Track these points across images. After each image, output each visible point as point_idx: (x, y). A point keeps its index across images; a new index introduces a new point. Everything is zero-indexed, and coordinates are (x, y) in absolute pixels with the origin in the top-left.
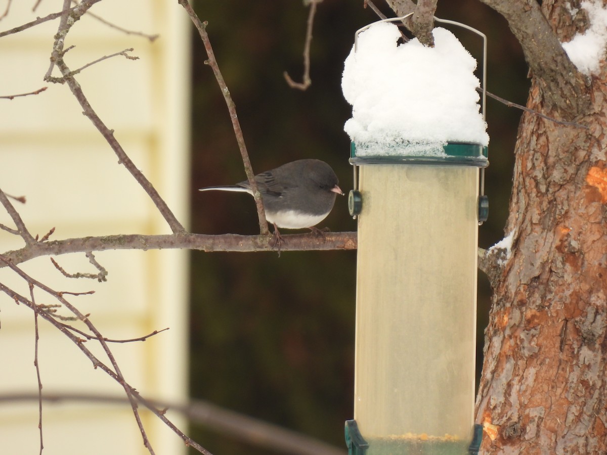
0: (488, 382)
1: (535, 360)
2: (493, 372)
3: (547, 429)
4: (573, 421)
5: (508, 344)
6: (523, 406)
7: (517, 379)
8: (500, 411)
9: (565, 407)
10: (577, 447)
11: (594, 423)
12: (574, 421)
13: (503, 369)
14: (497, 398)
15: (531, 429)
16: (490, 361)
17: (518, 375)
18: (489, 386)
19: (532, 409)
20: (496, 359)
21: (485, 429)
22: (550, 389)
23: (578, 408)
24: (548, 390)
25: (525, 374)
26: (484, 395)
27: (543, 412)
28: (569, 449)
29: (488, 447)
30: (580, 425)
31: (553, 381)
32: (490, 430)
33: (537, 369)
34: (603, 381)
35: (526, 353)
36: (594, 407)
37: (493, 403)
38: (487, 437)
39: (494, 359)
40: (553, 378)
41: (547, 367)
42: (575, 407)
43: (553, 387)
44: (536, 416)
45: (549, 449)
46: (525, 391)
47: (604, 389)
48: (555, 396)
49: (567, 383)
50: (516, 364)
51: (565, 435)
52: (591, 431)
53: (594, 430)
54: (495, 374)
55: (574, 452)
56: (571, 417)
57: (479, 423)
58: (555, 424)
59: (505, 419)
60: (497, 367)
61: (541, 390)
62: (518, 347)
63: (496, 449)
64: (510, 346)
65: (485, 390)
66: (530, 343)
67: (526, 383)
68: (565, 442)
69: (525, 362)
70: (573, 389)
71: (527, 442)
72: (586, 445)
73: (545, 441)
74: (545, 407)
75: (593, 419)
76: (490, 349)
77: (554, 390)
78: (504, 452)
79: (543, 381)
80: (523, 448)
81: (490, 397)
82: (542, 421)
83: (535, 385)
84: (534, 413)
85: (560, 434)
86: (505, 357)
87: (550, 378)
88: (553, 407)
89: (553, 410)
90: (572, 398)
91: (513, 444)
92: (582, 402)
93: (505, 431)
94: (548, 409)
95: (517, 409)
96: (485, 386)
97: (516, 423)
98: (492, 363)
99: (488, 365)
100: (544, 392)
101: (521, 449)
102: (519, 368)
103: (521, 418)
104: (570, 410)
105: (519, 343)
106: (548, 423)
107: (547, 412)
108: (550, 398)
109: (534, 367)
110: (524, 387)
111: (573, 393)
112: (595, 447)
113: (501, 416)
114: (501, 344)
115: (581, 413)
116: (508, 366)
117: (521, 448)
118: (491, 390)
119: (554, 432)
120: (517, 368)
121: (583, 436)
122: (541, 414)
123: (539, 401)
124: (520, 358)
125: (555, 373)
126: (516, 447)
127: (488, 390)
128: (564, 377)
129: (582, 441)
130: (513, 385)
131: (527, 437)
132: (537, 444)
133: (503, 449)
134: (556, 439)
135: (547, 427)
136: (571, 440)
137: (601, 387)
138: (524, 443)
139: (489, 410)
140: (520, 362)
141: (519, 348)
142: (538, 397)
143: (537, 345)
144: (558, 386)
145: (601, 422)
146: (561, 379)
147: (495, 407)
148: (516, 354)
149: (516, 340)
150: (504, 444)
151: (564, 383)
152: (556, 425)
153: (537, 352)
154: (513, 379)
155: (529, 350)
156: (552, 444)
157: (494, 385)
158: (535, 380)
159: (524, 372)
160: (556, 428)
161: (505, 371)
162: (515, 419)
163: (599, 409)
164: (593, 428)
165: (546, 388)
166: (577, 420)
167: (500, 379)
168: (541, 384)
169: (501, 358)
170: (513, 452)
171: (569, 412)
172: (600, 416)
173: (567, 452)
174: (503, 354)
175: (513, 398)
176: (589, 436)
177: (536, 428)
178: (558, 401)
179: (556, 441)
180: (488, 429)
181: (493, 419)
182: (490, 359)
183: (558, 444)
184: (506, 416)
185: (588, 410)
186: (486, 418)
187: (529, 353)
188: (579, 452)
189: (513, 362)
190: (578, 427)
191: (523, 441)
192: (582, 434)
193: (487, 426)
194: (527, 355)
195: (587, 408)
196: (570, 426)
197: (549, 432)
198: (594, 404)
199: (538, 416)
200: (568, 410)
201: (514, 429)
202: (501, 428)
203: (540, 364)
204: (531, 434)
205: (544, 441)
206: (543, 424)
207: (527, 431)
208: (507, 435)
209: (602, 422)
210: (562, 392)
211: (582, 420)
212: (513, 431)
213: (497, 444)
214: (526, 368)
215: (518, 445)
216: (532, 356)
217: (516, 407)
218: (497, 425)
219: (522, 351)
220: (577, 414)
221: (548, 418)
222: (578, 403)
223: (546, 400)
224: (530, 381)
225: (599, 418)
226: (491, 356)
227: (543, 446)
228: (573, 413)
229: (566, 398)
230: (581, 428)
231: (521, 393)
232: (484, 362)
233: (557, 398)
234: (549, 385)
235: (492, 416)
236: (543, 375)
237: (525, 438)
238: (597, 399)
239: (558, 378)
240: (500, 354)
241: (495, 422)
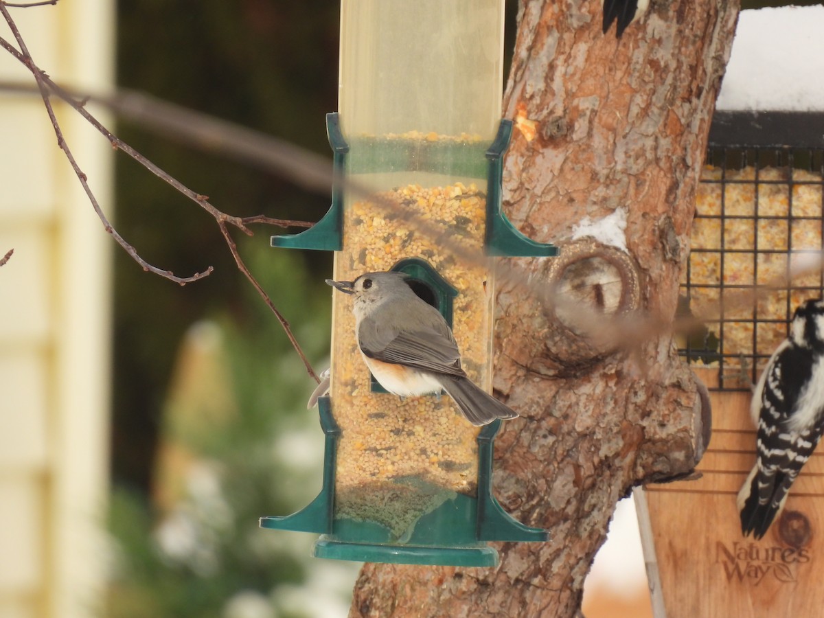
0: (522, 62)
1: (587, 32)
2: (530, 49)
3: (603, 127)
4: (637, 115)
5: (550, 10)
6: (570, 95)
7: (562, 58)
8: (538, 102)
9: (627, 96)
10: (643, 150)
11: (667, 118)
12: (639, 115)
13: (543, 45)
14: (534, 84)
15: (581, 127)
16: (525, 34)
17: (563, 53)
18: (524, 67)
19: (582, 99)
20: (533, 31)
21: (519, 126)
22: (607, 71)
23: (645, 97)
24: (605, 73)
25: (572, 51)
26: (518, 79)
27: (597, 103)
28: (632, 153)
29: (523, 150)
30: (647, 121)
31: (611, 61)
32: (526, 126)
33: (589, 44)
34: (678, 60)
35: (575, 23)
36: (666, 96)
37: (529, 90)
38: (521, 136)
39: (530, 31)
40: (611, 57)
41: (602, 41)
42: (641, 96)
43: (610, 70)
44: (588, 109)
45: (605, 153)
46: (573, 75)
47: (680, 72)
48: (614, 81)
49: (629, 64)
50: (561, 39)
51: (627, 134)
52: (662, 128)
53: (667, 127)
54: (533, 52)
55: (640, 157)
56: (635, 110)
57: (509, 117)
58: (614, 119)
59: (545, 112)
60: (535, 42)
61: (595, 74)
62: (563, 15)
63: (533, 152)
64: (553, 14)
65: (519, 74)
66: (580, 9)
67: (575, 64)
68: (627, 144)
69: (573, 35)
70: (638, 72)
71: (576, 143)
72: (656, 148)
73: (600, 143)
74: (600, 97)
75: (665, 113)
76: (526, 18)
77: (613, 73)
78: (544, 157)
79: (598, 60)
80: (570, 151)
81: (526, 83)
82: (596, 114)
83: (587, 67)
84: (585, 104)
85: (620, 132)
86: (545, 29)
87: (607, 57)
88: (611, 96)
89: (612, 101)
90: (637, 84)
91: (556, 146)
92: (650, 90)
93: (545, 128)
94: (604, 98)
95: (562, 99)
96: (518, 68)
97: (560, 118)
98: (527, 36)
99: (523, 39)
100: (598, 77)
101: (568, 154)
102: (565, 44)
103: (568, 111)
104: (633, 101)
105: (564, 8)
106: (604, 118)
107: (602, 103)
108: (606, 84)
109: (586, 42)
110: (571, 70)
111: (638, 77)
112: (668, 150)
113: (540, 108)
114: (540, 11)
115: (649, 105)
116: (550, 41)
117: (567, 151)
118: (527, 73)
119: (613, 130)
120: (562, 43)
121: (652, 135)
122: (594, 105)
123: (592, 88)
124: (566, 29)
125: (613, 50)
126: (560, 150)
127: (523, 73)
128: (626, 56)
129: (649, 143)
130: (557, 66)
131: (575, 137)
132: (589, 146)
133: (543, 154)
134: (615, 140)
135: (603, 123)
136: (635, 141)
137: (675, 70)
138: (571, 145)
139: (525, 100)
140: (567, 36)
141: (565, 16)
142: (590, 83)
143: (589, 12)
144: (618, 67)
145: (675, 117)
146: (621, 58)
147: (532, 97)
148: (561, 24)
149: (561, 6)
150: (544, 146)
151: (626, 64)
152: (615, 121)
153: (589, 21)
154: (556, 59)
155: (579, 19)
156: (609, 147)
157: (531, 65)
158: (586, 60)
159: (571, 49)
160: (615, 125)
161: (545, 47)
162: (559, 112)
163: (673, 99)
164: (665, 125)
165: (601, 70)
166: (643, 114)
167: (539, 58)
168: (594, 66)
169: (541, 30)
170: (557, 156)
171: (632, 104)
172: (675, 108)
173: (630, 157)
174: (543, 24)
175: (557, 84)
176: (659, 136)
177: (588, 125)
178: (617, 88)
179: (615, 143)
180: (523, 125)
181: (529, 113)
182: (526, 31)
183: (618, 145)
184: (547, 109)
185: (658, 100)
186: (520, 111)
187: (578, 23)
188: (646, 157)
189: (556, 34)
190: (645, 124)
191: (570, 142)
192: (650, 133)
193: (521, 121)
194: (575, 25)
195: (657, 98)
196: (633, 122)
197: (605, 129)
198: (666, 92)
199: (590, 108)
200: (631, 100)
201: (558, 126)
202: (541, 125)
203: (594, 38)
204: (581, 133)
205: (598, 142)
206: (596, 120)
207: (576, 128)
208: (549, 134)
209: (677, 116)
210: (624, 76)
211: (650, 114)
212: (556, 128)
213: (535, 147)
214: (575, 43)
215: (564, 148)
216: (582, 27)
217: (561, 96)
218: (536, 120)
219: (569, 21)
220: (643, 106)
221: (603, 111)
222: (645, 91)
223: (602, 87)
224: (580, 60)
225: (673, 111)
226: (526, 26)
227: (597, 149)
228: (638, 104)
229: (628, 84)
230: (648, 125)
231: (567, 77)
232: (517, 35)
233: (617, 84)
234: (605, 66)
235: (528, 108)
236: (597, 52)
237: (572, 138)
238: (670, 85)
239: (617, 58)
240: (539, 24)
241: (533, 116)
